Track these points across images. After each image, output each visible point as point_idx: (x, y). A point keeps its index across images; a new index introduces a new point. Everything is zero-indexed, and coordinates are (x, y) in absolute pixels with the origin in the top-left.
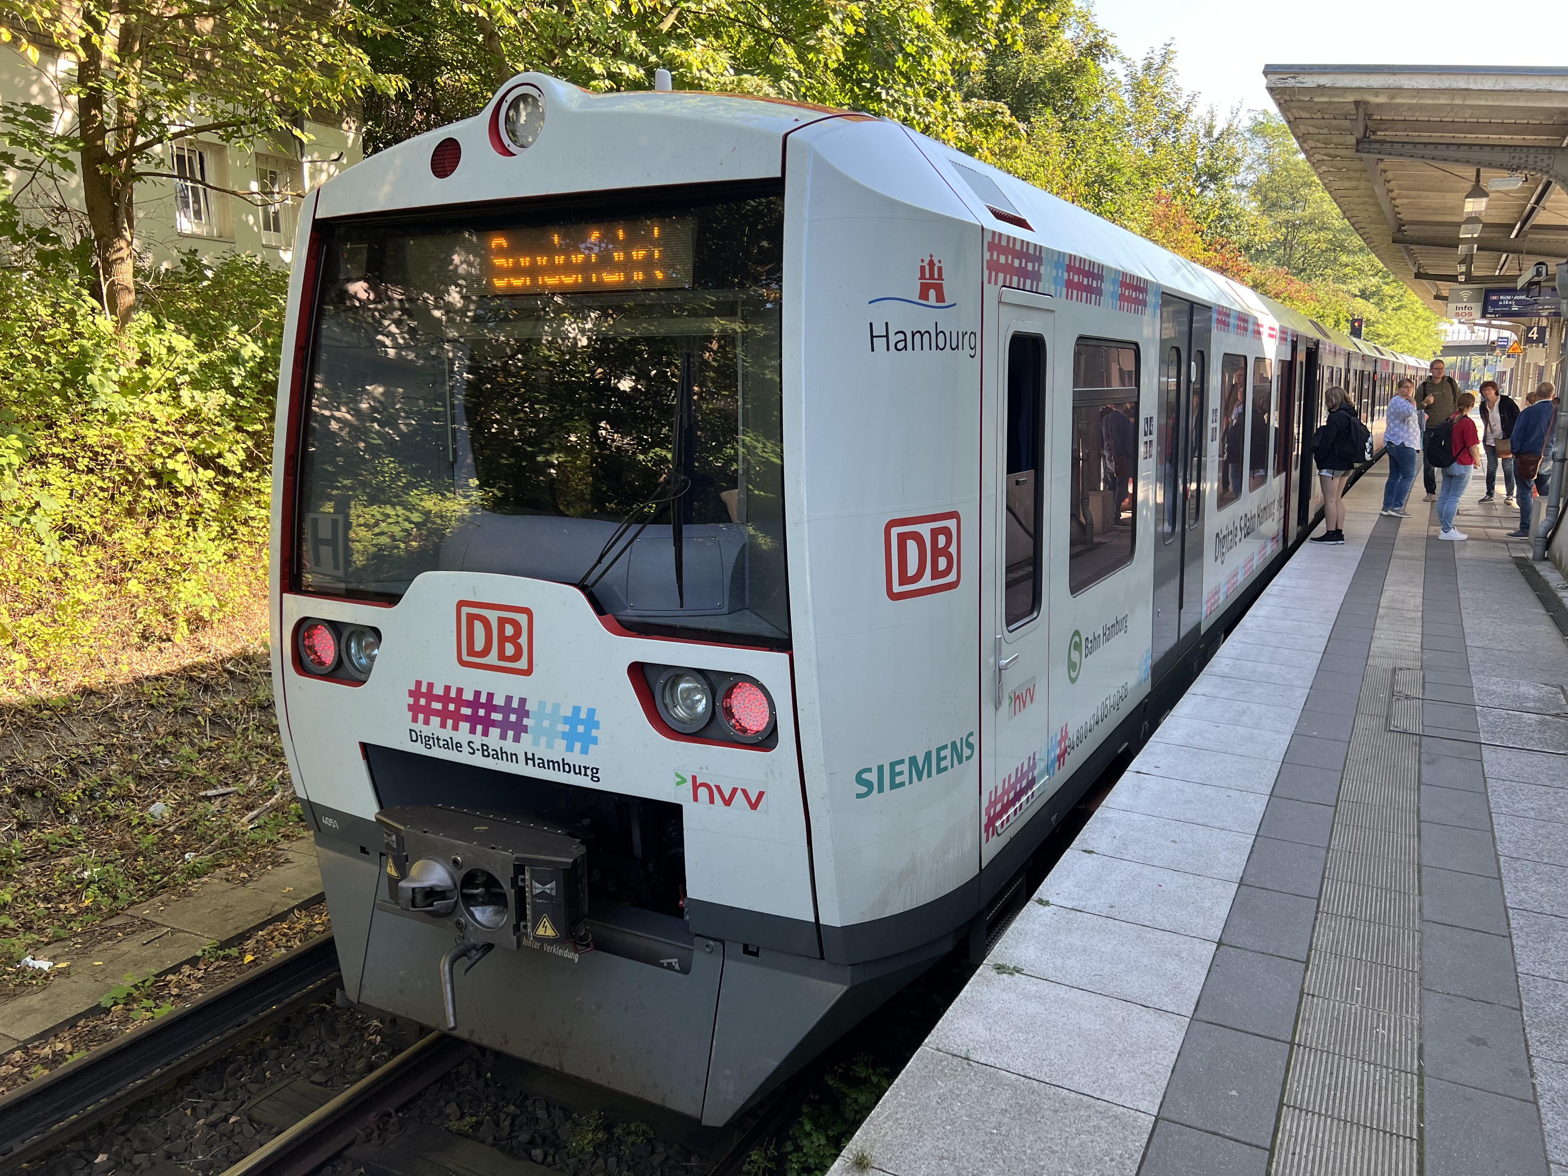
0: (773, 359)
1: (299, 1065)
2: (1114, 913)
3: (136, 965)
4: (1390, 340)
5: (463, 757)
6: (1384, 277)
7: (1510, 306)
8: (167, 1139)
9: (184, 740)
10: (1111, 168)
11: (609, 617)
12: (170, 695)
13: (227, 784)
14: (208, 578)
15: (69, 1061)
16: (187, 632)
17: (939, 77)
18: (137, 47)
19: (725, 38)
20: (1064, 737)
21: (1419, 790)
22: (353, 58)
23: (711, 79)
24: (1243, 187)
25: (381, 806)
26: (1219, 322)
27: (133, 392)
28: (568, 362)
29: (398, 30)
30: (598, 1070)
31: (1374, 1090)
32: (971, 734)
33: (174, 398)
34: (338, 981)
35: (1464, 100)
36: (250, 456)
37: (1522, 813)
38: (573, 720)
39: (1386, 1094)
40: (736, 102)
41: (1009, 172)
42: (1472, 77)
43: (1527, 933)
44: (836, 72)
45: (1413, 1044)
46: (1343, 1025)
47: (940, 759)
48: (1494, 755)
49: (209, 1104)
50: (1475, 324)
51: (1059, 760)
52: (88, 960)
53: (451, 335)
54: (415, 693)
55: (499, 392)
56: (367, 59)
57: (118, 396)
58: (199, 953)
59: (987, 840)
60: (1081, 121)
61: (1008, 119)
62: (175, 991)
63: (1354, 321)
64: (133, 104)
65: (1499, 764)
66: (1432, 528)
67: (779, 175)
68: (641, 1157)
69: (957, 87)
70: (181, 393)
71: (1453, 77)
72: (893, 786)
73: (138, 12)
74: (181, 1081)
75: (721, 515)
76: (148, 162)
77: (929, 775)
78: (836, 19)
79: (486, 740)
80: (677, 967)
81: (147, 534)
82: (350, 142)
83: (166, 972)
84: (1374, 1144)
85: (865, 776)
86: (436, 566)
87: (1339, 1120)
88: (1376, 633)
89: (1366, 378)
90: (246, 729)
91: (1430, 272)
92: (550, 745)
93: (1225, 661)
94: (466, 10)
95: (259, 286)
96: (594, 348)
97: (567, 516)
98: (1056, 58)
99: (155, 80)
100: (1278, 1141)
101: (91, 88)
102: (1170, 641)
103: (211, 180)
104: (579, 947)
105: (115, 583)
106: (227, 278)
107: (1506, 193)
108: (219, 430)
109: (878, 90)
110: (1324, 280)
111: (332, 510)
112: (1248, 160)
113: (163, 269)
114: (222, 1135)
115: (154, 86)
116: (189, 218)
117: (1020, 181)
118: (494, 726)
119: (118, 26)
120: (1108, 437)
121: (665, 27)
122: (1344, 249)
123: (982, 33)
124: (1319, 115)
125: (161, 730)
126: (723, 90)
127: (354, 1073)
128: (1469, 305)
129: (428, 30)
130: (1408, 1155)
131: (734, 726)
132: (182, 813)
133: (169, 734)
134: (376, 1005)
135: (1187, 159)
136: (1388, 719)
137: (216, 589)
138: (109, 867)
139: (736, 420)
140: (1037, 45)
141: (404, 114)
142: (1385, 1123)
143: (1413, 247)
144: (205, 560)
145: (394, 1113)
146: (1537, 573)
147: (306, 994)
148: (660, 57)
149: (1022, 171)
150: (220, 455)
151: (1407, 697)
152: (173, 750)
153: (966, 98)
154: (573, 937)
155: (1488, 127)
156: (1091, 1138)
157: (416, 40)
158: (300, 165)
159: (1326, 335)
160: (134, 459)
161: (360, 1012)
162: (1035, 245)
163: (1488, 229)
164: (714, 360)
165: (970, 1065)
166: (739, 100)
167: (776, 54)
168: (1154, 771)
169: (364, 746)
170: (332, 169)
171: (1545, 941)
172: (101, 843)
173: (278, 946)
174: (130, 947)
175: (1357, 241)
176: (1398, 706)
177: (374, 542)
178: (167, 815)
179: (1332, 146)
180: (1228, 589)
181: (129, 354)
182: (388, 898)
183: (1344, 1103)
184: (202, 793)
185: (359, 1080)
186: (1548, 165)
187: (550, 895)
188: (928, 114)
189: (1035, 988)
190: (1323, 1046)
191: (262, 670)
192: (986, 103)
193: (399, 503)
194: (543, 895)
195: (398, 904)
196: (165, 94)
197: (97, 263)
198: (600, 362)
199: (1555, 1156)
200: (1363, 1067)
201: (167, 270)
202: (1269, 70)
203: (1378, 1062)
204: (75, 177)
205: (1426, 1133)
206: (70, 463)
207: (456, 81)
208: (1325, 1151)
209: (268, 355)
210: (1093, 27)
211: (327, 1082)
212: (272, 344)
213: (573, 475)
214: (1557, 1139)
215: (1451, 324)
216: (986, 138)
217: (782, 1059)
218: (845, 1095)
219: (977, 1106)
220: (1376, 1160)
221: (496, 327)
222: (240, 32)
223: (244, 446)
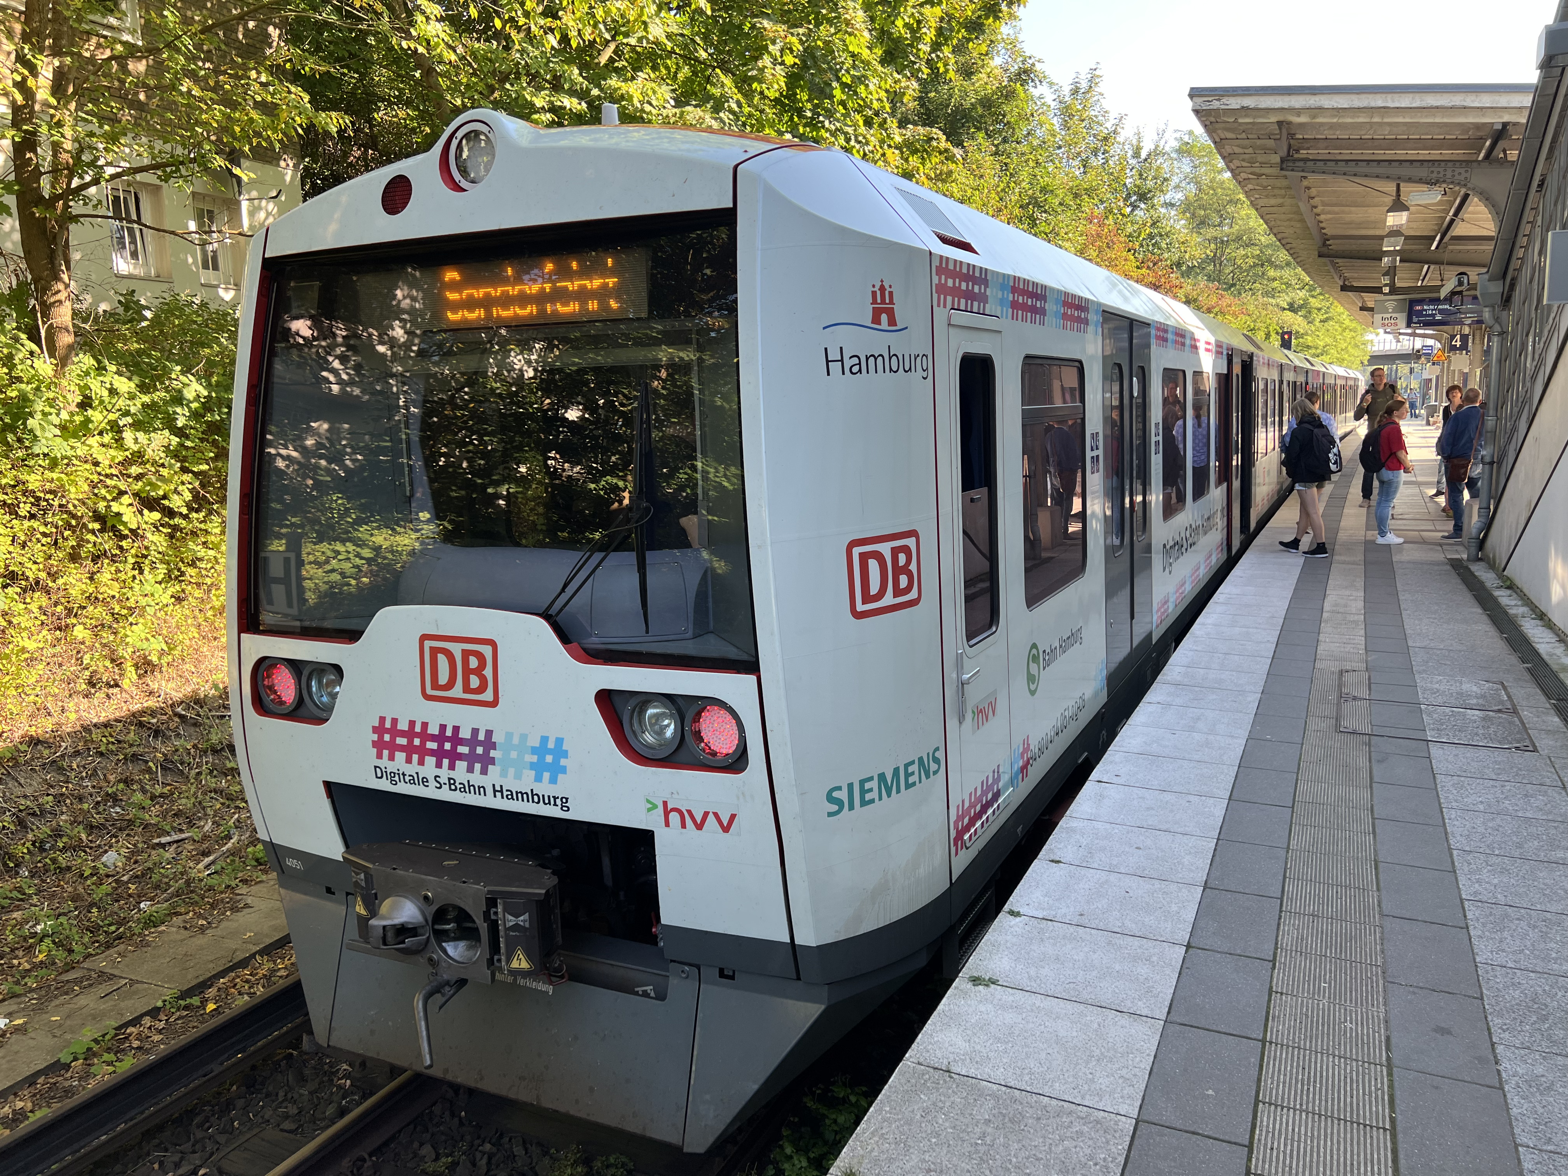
0: (731, 386)
1: (268, 1113)
2: (1084, 921)
3: (94, 1019)
4: (1319, 351)
5: (430, 792)
6: (1310, 290)
7: (1433, 315)
9: (135, 787)
10: (1044, 190)
11: (575, 644)
12: (119, 742)
13: (181, 831)
14: (156, 622)
15: (31, 1120)
16: (135, 677)
17: (876, 105)
18: (71, 89)
19: (662, 69)
20: (1026, 749)
21: (1371, 787)
22: (293, 96)
23: (654, 112)
24: (1172, 205)
25: (347, 846)
26: (1158, 338)
27: (75, 436)
28: (516, 394)
29: (334, 67)
30: (577, 1102)
31: (1346, 1083)
32: (937, 749)
33: (116, 441)
34: (307, 1026)
35: (1383, 117)
36: (196, 496)
37: (1471, 807)
38: (541, 750)
39: (1358, 1086)
40: (679, 134)
41: (946, 196)
42: (1390, 96)
43: (1483, 924)
44: (776, 102)
45: (1380, 1036)
46: (1312, 1022)
47: (908, 775)
48: (1441, 752)
49: (176, 1158)
50: (1400, 334)
51: (1022, 772)
52: (44, 1016)
53: (394, 370)
54: (379, 729)
55: (448, 426)
56: (307, 98)
57: (59, 440)
58: (160, 1004)
59: (957, 854)
60: (1014, 145)
61: (944, 144)
62: (136, 1044)
63: (1284, 333)
64: (68, 145)
65: (1447, 760)
66: (1370, 533)
67: (731, 206)
69: (893, 114)
70: (124, 435)
71: (1371, 96)
72: (864, 803)
73: (72, 54)
74: (148, 1135)
75: (682, 541)
76: (85, 204)
77: (898, 791)
78: (774, 49)
79: (452, 774)
80: (652, 994)
81: (91, 579)
82: (288, 178)
83: (127, 1025)
84: (1349, 1136)
85: (835, 794)
86: (395, 600)
87: (1314, 1114)
88: (1322, 637)
89: (1298, 388)
90: (200, 774)
91: (1356, 284)
92: (518, 776)
93: (1178, 669)
94: (406, 47)
95: (200, 325)
96: (541, 379)
97: (521, 546)
98: (986, 84)
99: (91, 122)
100: (1256, 1137)
101: (26, 131)
102: (1123, 651)
103: (147, 219)
104: (553, 979)
105: (60, 629)
106: (167, 318)
107: (1426, 206)
108: (164, 472)
109: (821, 118)
110: (1253, 294)
111: (282, 549)
112: (1175, 180)
113: (100, 310)
115: (90, 127)
116: (125, 259)
117: (959, 204)
118: (461, 760)
119: (51, 70)
121: (603, 59)
122: (1271, 263)
123: (915, 63)
124: (1244, 136)
125: (112, 778)
126: (666, 122)
127: (324, 1119)
128: (1394, 315)
129: (364, 67)
130: (1382, 1145)
131: (704, 750)
132: (136, 862)
133: (120, 781)
134: (346, 1047)
135: (1117, 180)
136: (1338, 719)
137: (164, 632)
138: (63, 919)
139: (693, 447)
140: (967, 72)
141: (341, 150)
142: (1358, 1115)
143: (1337, 260)
144: (153, 604)
145: (366, 1156)
146: (1472, 574)
147: (273, 1040)
148: (601, 90)
149: (958, 195)
150: (165, 497)
151: (1355, 698)
152: (125, 798)
153: (903, 124)
154: (547, 969)
155: (1406, 143)
156: (1074, 1143)
157: (352, 77)
158: (238, 203)
159: (1259, 348)
160: (76, 502)
161: (328, 1056)
162: (981, 268)
163: (1410, 242)
164: (663, 388)
165: (951, 1077)
166: (683, 132)
167: (713, 85)
168: (1115, 780)
169: (328, 785)
170: (271, 206)
171: (1501, 931)
172: (53, 896)
173: (240, 993)
174: (87, 1001)
175: (1283, 255)
176: (1347, 707)
177: (326, 579)
178: (120, 864)
179: (1257, 164)
180: (1177, 598)
181: (70, 397)
182: (357, 937)
183: (1317, 1097)
184: (156, 841)
185: (330, 1126)
186: (1466, 178)
187: (524, 927)
188: (867, 143)
189: (1011, 998)
190: (1294, 1042)
191: (214, 713)
192: (921, 130)
193: (349, 540)
194: (516, 927)
195: (368, 943)
196: (102, 136)
197: (34, 306)
198: (547, 393)
199: (1523, 1139)
200: (1333, 1062)
201: (105, 311)
202: (1194, 93)
203: (1348, 1055)
204: (10, 220)
205: (1398, 1123)
206: (12, 510)
207: (393, 116)
208: (1302, 1145)
209: (214, 395)
210: (1021, 53)
211: (297, 1129)
212: (218, 384)
213: (525, 505)
214: (1524, 1122)
215: (1377, 334)
216: (923, 164)
217: (762, 1080)
218: (825, 1116)
219: (962, 1119)
220: (1352, 1151)
221: (440, 361)
222: (177, 73)
223: (190, 487)
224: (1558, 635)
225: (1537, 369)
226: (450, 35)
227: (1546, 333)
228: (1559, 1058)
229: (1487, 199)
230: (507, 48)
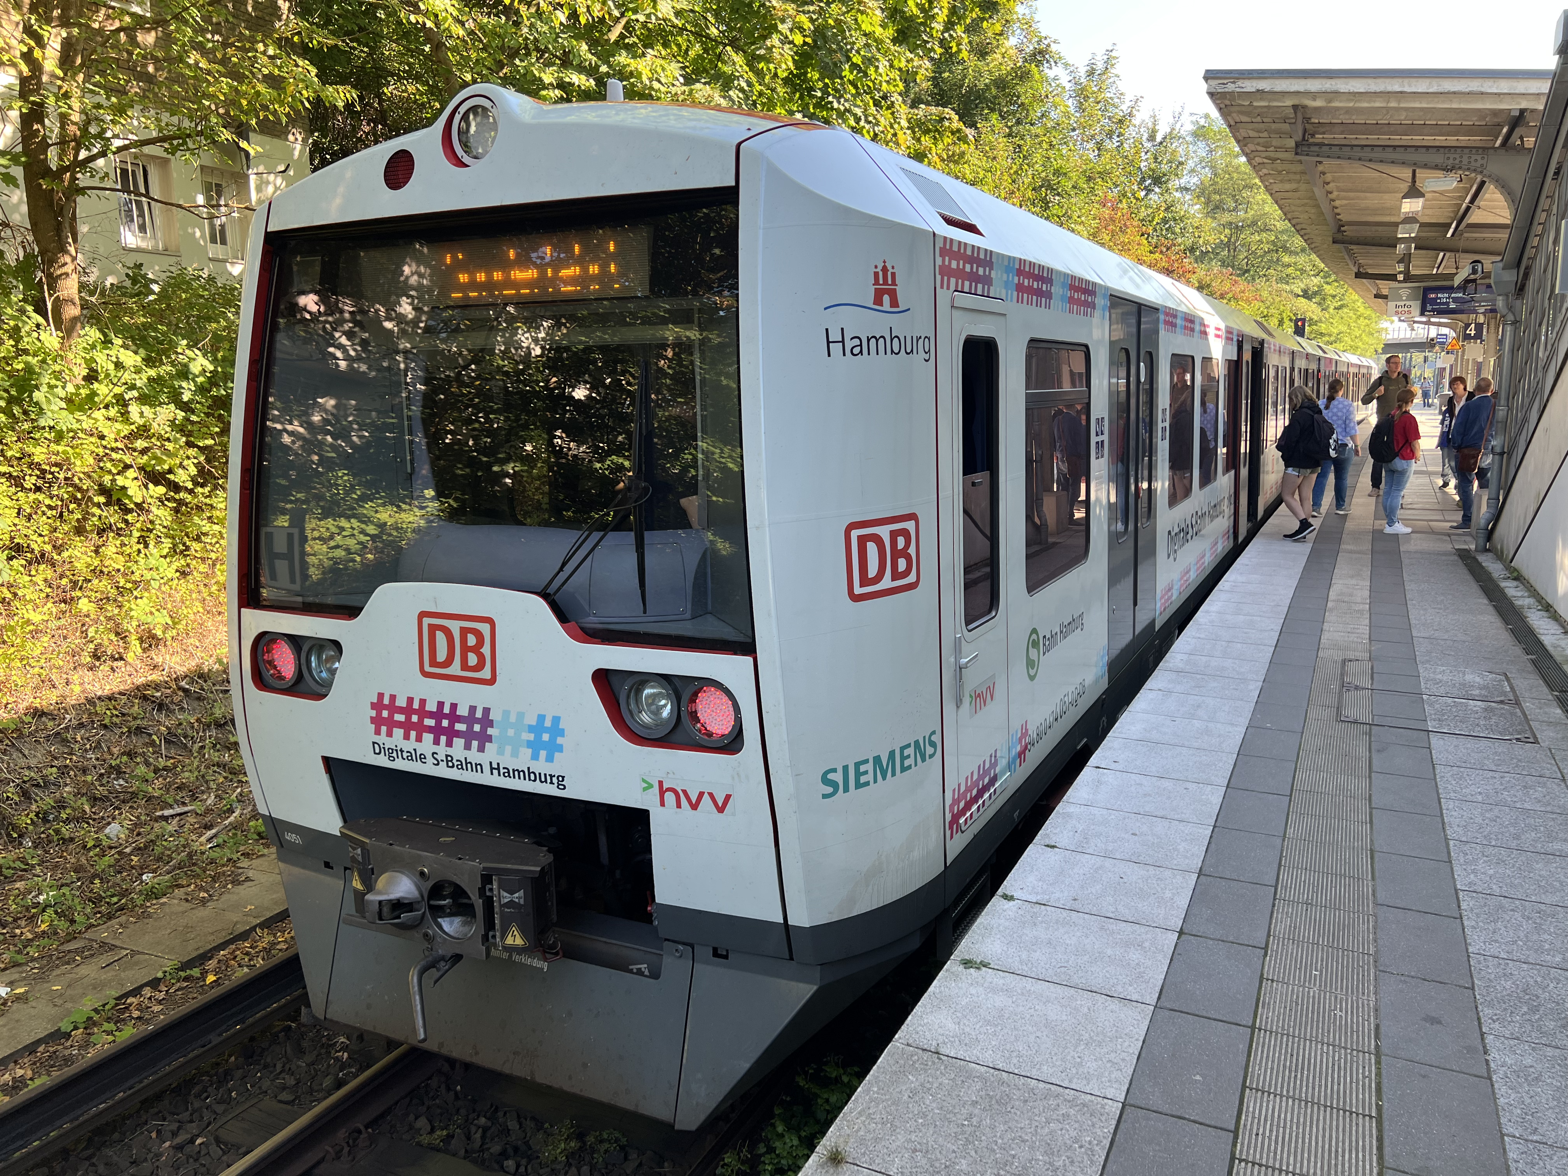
0: (730, 365)
1: (266, 1084)
2: (1077, 906)
3: (95, 988)
4: (1332, 339)
5: (427, 769)
6: (1325, 277)
7: (1447, 303)
8: (132, 1163)
9: (138, 760)
10: (1057, 172)
11: (572, 623)
12: (123, 715)
13: (184, 804)
14: (161, 596)
15: (30, 1087)
16: (140, 650)
17: (886, 86)
18: (79, 61)
19: (674, 47)
20: (1025, 734)
21: (1370, 777)
22: (300, 69)
23: (663, 89)
24: (1187, 189)
25: (345, 821)
26: (1166, 323)
27: (81, 409)
28: (522, 372)
29: (343, 41)
30: (570, 1078)
31: (1333, 1071)
32: (934, 733)
33: (122, 414)
34: (304, 999)
35: (1399, 102)
36: (201, 471)
37: (1469, 798)
38: (537, 728)
39: (1345, 1074)
40: (686, 112)
41: (957, 178)
42: (1406, 81)
43: (1477, 914)
44: (786, 81)
45: (1369, 1025)
46: (1302, 1009)
47: (903, 758)
48: (1442, 742)
49: (174, 1126)
50: (1415, 322)
51: (1020, 757)
52: (45, 985)
53: (401, 347)
54: (378, 706)
55: (454, 403)
56: (314, 71)
57: (65, 413)
58: (160, 975)
59: (952, 837)
60: (1027, 127)
61: (956, 124)
62: (136, 1014)
63: (1297, 321)
64: (76, 117)
65: (1447, 750)
66: (1378, 522)
67: (733, 184)
68: (614, 1165)
69: (904, 95)
70: (130, 408)
71: (1388, 81)
72: (859, 785)
73: (79, 25)
74: (146, 1104)
75: (682, 521)
76: (92, 176)
77: (893, 774)
78: (783, 28)
79: (449, 751)
80: (647, 973)
81: (97, 552)
82: (297, 153)
83: (127, 995)
84: (1334, 1123)
85: (830, 776)
86: (395, 576)
87: (1300, 1100)
88: (1326, 626)
89: (1310, 377)
90: (203, 747)
91: (1370, 271)
92: (515, 754)
93: (1180, 656)
94: (414, 21)
95: (207, 300)
96: (548, 357)
97: (525, 524)
98: (1001, 64)
99: (99, 93)
100: (1242, 1122)
101: (33, 102)
102: (1127, 638)
103: (155, 193)
104: (548, 956)
105: (65, 602)
106: (174, 292)
107: (1441, 193)
108: (170, 446)
109: (830, 99)
110: (1267, 280)
111: (286, 524)
112: (1191, 164)
113: (108, 283)
114: (189, 1157)
115: (97, 99)
116: (133, 233)
117: (968, 186)
118: (458, 737)
119: (59, 40)
120: (1060, 438)
121: (613, 36)
122: (1285, 249)
123: (928, 42)
124: (1259, 119)
125: (116, 750)
126: (675, 99)
127: (321, 1090)
128: (1408, 303)
129: (373, 41)
130: (1367, 1133)
131: (700, 731)
132: (139, 834)
133: (123, 754)
134: (343, 1020)
135: (1131, 163)
136: (1339, 709)
137: (169, 606)
138: (65, 890)
139: (694, 427)
140: (982, 52)
141: (351, 124)
142: (1345, 1102)
143: (1352, 247)
144: (158, 577)
145: (362, 1128)
146: (1480, 564)
147: (272, 1012)
148: (610, 66)
149: (970, 177)
150: (170, 471)
151: (1357, 688)
152: (128, 771)
153: (915, 104)
154: (542, 946)
155: (1422, 128)
156: (1060, 1126)
157: (362, 51)
158: (247, 177)
159: (1270, 335)
160: (82, 476)
161: (326, 1029)
162: (986, 250)
163: (1427, 229)
164: (670, 367)
165: (939, 1059)
166: (691, 110)
167: (724, 62)
168: (1113, 766)
169: (327, 760)
170: (279, 181)
171: (1495, 921)
172: (56, 866)
173: (240, 966)
174: (89, 971)
175: (1298, 242)
176: (1348, 696)
177: (330, 555)
178: (123, 836)
179: (1272, 149)
180: (1181, 586)
181: (76, 370)
182: (353, 912)
183: (1304, 1083)
184: (158, 813)
185: (325, 1098)
186: (1482, 165)
187: (519, 904)
188: (877, 124)
189: (1001, 981)
190: (1283, 1029)
191: (218, 687)
192: (933, 109)
193: (354, 516)
194: (511, 904)
195: (364, 917)
196: (109, 108)
197: (41, 279)
198: (554, 371)
199: (1508, 1129)
200: (1322, 1049)
201: (112, 284)
202: (1210, 76)
203: (1337, 1042)
204: (18, 192)
205: (1384, 1110)
206: (17, 481)
207: (403, 91)
208: (1288, 1131)
209: (220, 369)
210: (1036, 33)
211: (294, 1100)
212: (224, 359)
213: (529, 484)
214: (1511, 1112)
215: (1392, 322)
216: (935, 144)
217: (753, 1060)
218: (817, 1096)
219: (948, 1099)
220: (1337, 1138)
221: (448, 338)
222: (184, 45)
223: (196, 461)
224: (1563, 627)
225: (1549, 359)
226: (458, 10)
227: (1558, 324)
228: (1549, 1049)
229: (1504, 186)
230: (517, 24)
